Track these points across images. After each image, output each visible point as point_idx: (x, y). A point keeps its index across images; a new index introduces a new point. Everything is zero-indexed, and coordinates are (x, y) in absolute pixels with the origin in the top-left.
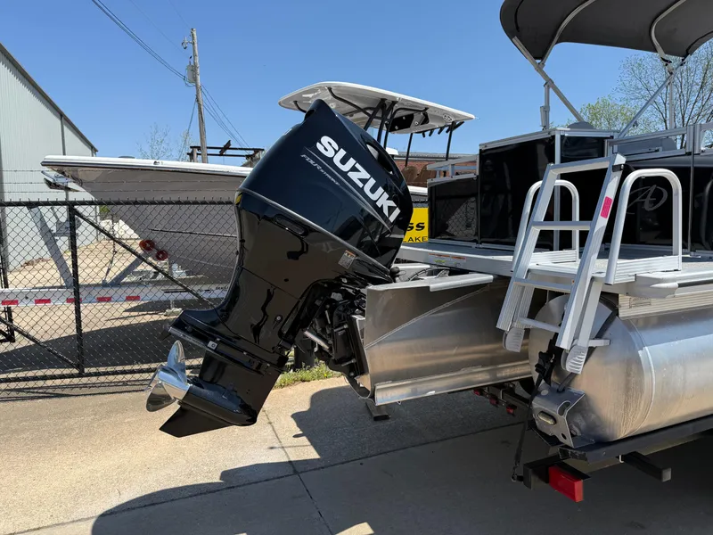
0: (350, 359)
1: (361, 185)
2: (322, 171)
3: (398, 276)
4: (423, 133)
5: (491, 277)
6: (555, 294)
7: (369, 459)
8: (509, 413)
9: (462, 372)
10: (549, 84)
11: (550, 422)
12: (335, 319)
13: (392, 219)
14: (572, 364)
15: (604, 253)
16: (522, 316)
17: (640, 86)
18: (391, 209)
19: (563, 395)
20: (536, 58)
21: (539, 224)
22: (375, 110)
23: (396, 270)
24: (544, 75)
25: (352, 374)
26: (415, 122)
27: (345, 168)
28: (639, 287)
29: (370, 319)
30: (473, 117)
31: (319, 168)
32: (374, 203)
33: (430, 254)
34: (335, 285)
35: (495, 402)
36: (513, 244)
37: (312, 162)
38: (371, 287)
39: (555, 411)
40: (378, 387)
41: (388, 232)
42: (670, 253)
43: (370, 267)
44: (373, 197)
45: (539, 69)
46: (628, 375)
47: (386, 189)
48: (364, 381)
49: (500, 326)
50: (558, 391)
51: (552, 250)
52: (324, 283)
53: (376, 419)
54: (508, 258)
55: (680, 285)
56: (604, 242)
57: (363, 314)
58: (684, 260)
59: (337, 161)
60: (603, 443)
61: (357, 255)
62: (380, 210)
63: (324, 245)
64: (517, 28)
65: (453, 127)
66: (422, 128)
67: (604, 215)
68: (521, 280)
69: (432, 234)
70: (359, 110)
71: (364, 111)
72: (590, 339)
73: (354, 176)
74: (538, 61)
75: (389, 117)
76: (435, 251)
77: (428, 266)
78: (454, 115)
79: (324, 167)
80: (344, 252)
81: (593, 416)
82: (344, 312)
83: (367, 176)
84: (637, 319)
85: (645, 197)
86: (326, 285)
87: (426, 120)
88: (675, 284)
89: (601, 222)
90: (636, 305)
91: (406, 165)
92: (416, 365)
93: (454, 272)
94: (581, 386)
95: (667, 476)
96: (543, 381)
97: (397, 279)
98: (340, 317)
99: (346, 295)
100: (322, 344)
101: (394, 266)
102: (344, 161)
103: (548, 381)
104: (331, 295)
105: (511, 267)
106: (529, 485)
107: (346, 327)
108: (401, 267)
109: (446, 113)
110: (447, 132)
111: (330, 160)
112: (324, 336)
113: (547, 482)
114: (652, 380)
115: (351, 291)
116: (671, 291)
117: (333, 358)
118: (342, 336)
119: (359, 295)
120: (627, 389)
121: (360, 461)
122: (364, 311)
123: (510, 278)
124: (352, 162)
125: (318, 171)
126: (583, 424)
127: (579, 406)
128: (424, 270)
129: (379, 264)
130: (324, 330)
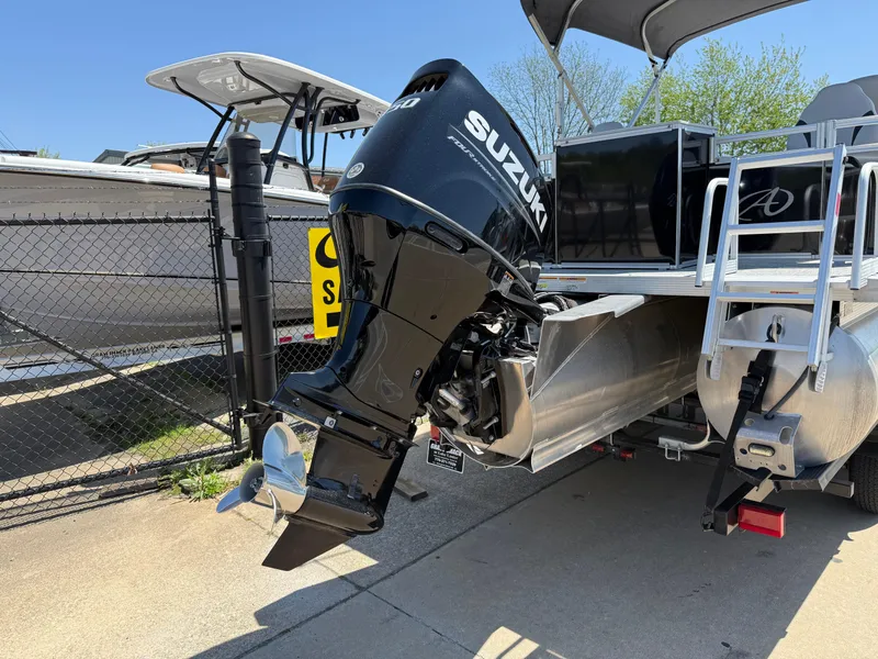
0: (492, 419)
1: (516, 180)
2: (475, 160)
4: (341, 133)
5: (640, 297)
11: (767, 453)
13: (542, 227)
14: (819, 383)
16: (721, 337)
18: (541, 215)
19: (774, 421)
20: (550, 43)
21: (734, 227)
22: (297, 97)
25: (492, 438)
27: (500, 157)
28: (869, 291)
29: (541, 362)
31: (472, 155)
32: (528, 207)
35: (600, 448)
37: (462, 147)
39: (774, 440)
40: (536, 449)
44: (528, 198)
46: (857, 387)
50: (766, 419)
53: (414, 499)
61: (516, 277)
64: (534, 3)
68: (721, 294)
70: (276, 95)
71: (283, 96)
73: (510, 168)
79: (477, 156)
80: (503, 274)
82: (490, 355)
83: (521, 169)
98: (485, 363)
102: (497, 147)
106: (723, 531)
107: (493, 375)
111: (482, 145)
118: (487, 388)
120: (856, 402)
124: (505, 148)
125: (471, 159)
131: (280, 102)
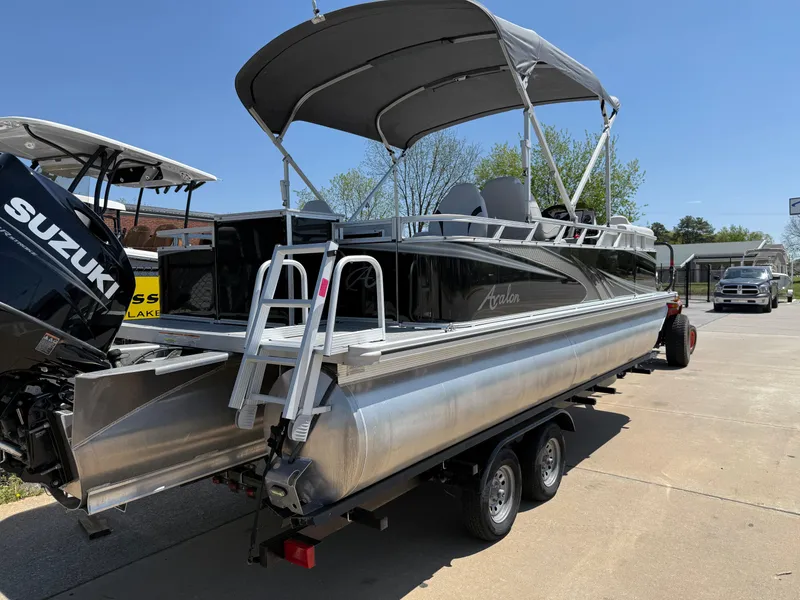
0: (53, 465)
1: (67, 256)
2: (12, 238)
3: (119, 360)
4: (157, 188)
5: (227, 355)
6: (287, 368)
7: (82, 586)
8: (249, 496)
9: (197, 460)
10: (288, 159)
11: (281, 494)
12: (31, 419)
13: (109, 294)
14: (298, 434)
15: (323, 327)
16: (254, 393)
17: (383, 162)
18: (107, 285)
19: (293, 465)
20: (274, 132)
21: (268, 301)
22: (92, 158)
23: (116, 353)
24: (283, 151)
25: (56, 483)
26: (146, 176)
27: (45, 236)
28: (353, 356)
29: (81, 414)
30: (215, 178)
31: (8, 234)
32: (84, 278)
33: (161, 332)
34: (32, 376)
35: (234, 487)
36: (247, 319)
38: (82, 375)
39: (285, 482)
40: (91, 493)
41: (104, 309)
42: (376, 326)
43: (82, 352)
44: (84, 270)
45: (278, 142)
46: (346, 436)
47: (100, 261)
48: (73, 490)
49: (232, 404)
50: (289, 462)
51: (288, 325)
52: (15, 374)
53: (93, 537)
54: (242, 334)
55: (383, 353)
56: (322, 319)
57: (71, 409)
58: (388, 330)
59: (33, 227)
60: (330, 504)
61: (62, 338)
62: (93, 285)
63: (16, 327)
64: (254, 99)
65: (192, 186)
66: (156, 183)
67: (322, 294)
68: (253, 357)
69: (164, 310)
70: (69, 154)
71: (76, 156)
72: (314, 407)
73: (58, 245)
74: (276, 135)
75: (111, 168)
76: (166, 329)
77: (158, 346)
78: (193, 174)
79: (15, 234)
80: (43, 335)
81: (320, 481)
82: (44, 407)
83: (75, 246)
84: (355, 384)
85: (365, 276)
86: (17, 377)
87: (159, 176)
88: (379, 352)
89: (320, 301)
90: (352, 373)
91: (135, 224)
92: (142, 460)
93: (187, 351)
94: (310, 453)
95: (385, 524)
96: (275, 455)
97: (118, 363)
98: (37, 414)
99: (46, 387)
100: (12, 451)
101: (113, 348)
102: (43, 227)
103: (279, 455)
104: (25, 388)
105: (244, 343)
106: (265, 565)
107: (46, 426)
108: (123, 348)
109: (184, 171)
110: (186, 191)
111: (24, 227)
112: (15, 441)
113: (283, 557)
114: (365, 438)
115: (54, 382)
116: (376, 358)
117: (28, 467)
118: (42, 438)
119: (66, 386)
120: (346, 450)
121: (70, 592)
122: (72, 404)
123: (242, 354)
124: (54, 229)
125: (7, 238)
126: (312, 491)
127: (308, 473)
128: (152, 352)
129: (92, 347)
130: (14, 434)
131: (72, 161)
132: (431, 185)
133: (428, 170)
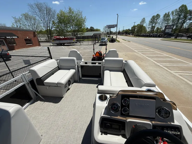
132: (47, 18)
133: (46, 14)
